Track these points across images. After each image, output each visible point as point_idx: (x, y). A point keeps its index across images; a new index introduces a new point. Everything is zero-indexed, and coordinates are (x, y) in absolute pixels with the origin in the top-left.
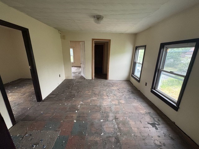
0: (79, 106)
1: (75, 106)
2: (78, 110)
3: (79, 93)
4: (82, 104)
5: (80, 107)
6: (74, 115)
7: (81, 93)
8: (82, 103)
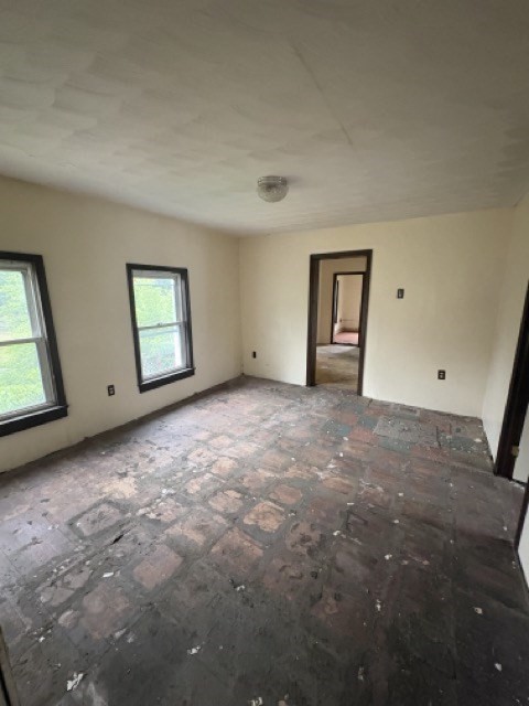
0: (331, 466)
1: (343, 471)
2: (337, 458)
3: (315, 535)
4: (321, 469)
5: (328, 462)
6: (347, 449)
7: (304, 528)
8: (320, 474)
